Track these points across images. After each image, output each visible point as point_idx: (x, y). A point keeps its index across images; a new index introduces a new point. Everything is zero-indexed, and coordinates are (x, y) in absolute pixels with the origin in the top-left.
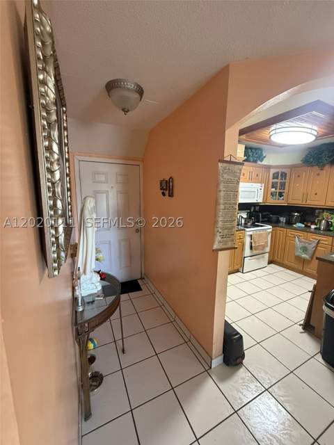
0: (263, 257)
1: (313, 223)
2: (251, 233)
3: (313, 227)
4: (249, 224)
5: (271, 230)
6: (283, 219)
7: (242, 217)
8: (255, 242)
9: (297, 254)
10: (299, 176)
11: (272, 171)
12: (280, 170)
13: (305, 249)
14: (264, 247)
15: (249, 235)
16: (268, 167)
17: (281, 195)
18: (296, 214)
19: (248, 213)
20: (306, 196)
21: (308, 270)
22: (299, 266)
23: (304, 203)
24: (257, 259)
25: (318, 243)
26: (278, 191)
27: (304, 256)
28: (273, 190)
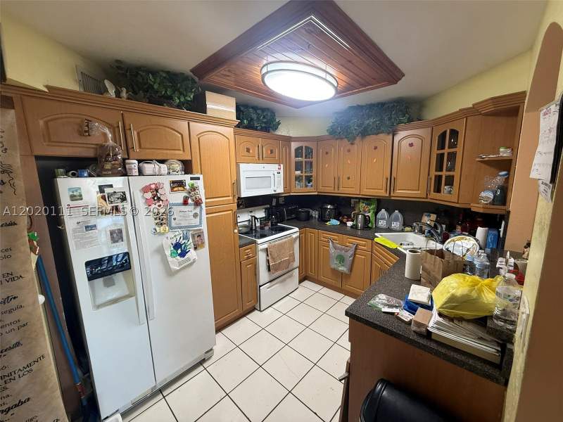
0: (290, 277)
1: (349, 218)
2: (265, 246)
3: (349, 224)
4: (267, 228)
5: (298, 234)
6: (315, 214)
7: (255, 218)
8: (273, 259)
9: (333, 266)
10: (327, 153)
11: (294, 146)
12: (304, 144)
13: (341, 259)
14: (289, 262)
15: (262, 250)
16: (288, 140)
17: (309, 179)
18: (329, 207)
19: (266, 209)
20: (337, 181)
21: (348, 287)
22: (338, 283)
23: (336, 191)
24: (281, 282)
25: (356, 249)
26: (304, 174)
27: (341, 269)
28: (298, 173)
